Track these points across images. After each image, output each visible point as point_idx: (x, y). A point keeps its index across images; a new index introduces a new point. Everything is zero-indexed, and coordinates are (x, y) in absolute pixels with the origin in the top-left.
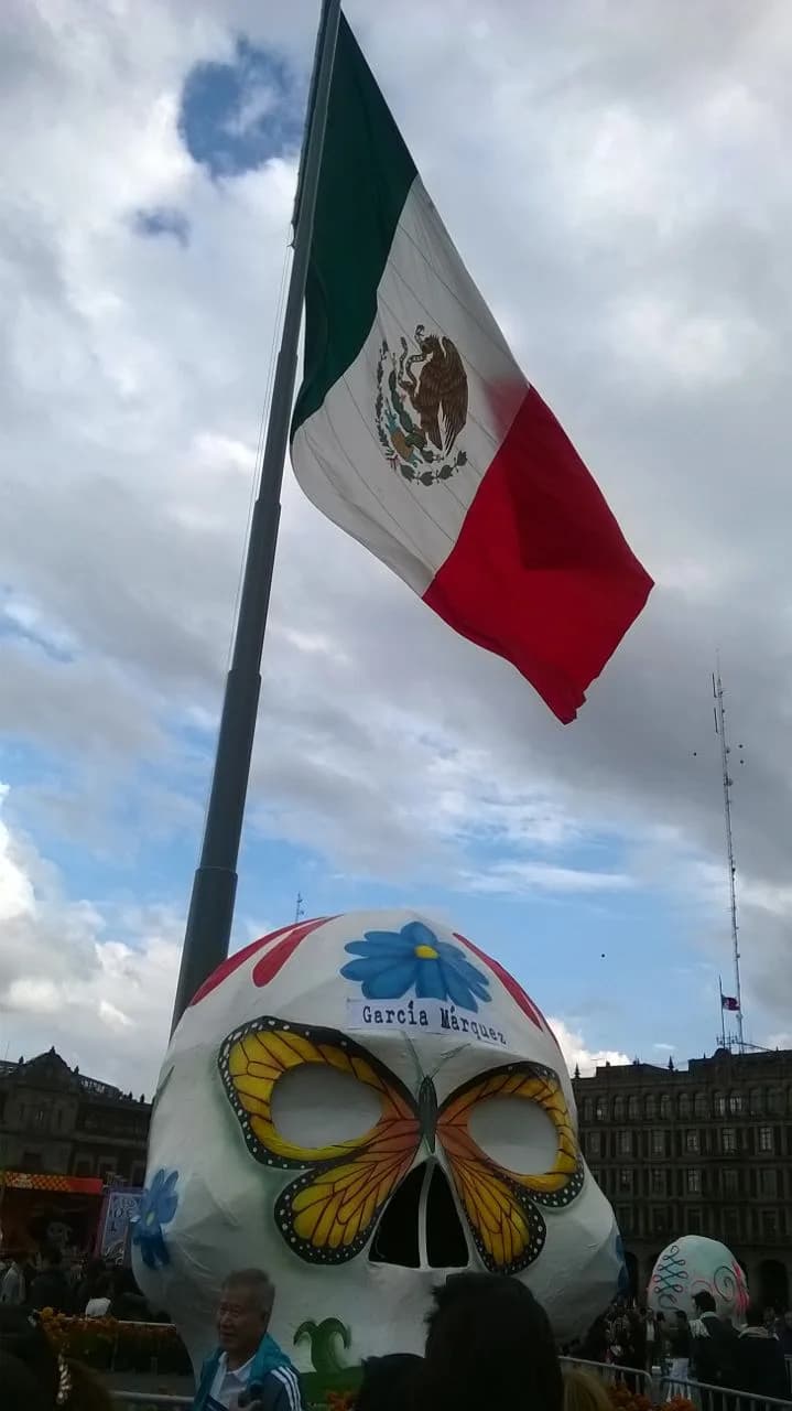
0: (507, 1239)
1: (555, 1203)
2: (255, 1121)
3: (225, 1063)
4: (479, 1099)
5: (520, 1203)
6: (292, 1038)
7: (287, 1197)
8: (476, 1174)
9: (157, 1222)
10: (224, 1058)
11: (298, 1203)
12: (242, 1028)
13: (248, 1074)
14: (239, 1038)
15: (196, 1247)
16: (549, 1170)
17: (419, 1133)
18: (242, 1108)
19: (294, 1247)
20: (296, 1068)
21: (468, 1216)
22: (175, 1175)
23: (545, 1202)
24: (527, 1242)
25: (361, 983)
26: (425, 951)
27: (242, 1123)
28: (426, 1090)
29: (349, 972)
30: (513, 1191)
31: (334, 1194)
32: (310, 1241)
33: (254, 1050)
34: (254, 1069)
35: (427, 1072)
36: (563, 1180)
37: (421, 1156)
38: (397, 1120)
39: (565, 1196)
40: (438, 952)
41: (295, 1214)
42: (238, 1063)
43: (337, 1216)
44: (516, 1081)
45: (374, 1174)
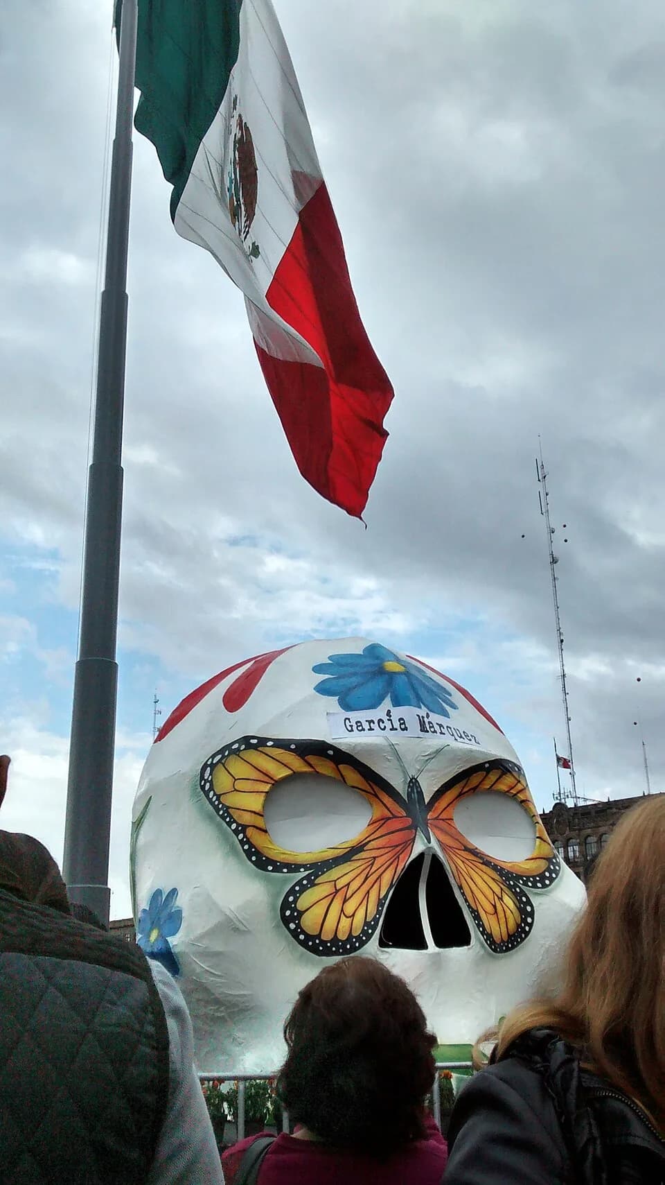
0: (502, 920)
1: (539, 885)
2: (250, 831)
3: (208, 784)
4: (460, 795)
5: (510, 887)
6: (277, 752)
7: (291, 899)
8: (467, 862)
9: (162, 937)
10: (206, 781)
11: (303, 902)
12: (221, 751)
13: (236, 790)
14: (219, 761)
15: (206, 954)
16: (530, 857)
17: (414, 827)
18: (235, 821)
19: (303, 944)
20: (285, 780)
21: (466, 900)
22: (174, 892)
23: (530, 884)
24: (519, 921)
25: (337, 698)
26: (391, 666)
27: (237, 837)
28: (412, 790)
29: (322, 689)
30: (501, 876)
31: (337, 891)
32: (319, 936)
33: (238, 768)
34: (239, 785)
35: (412, 773)
36: (543, 865)
37: (419, 847)
38: (389, 818)
39: (548, 878)
40: (404, 666)
41: (301, 913)
42: (223, 781)
43: (342, 910)
44: (493, 777)
45: (374, 869)
